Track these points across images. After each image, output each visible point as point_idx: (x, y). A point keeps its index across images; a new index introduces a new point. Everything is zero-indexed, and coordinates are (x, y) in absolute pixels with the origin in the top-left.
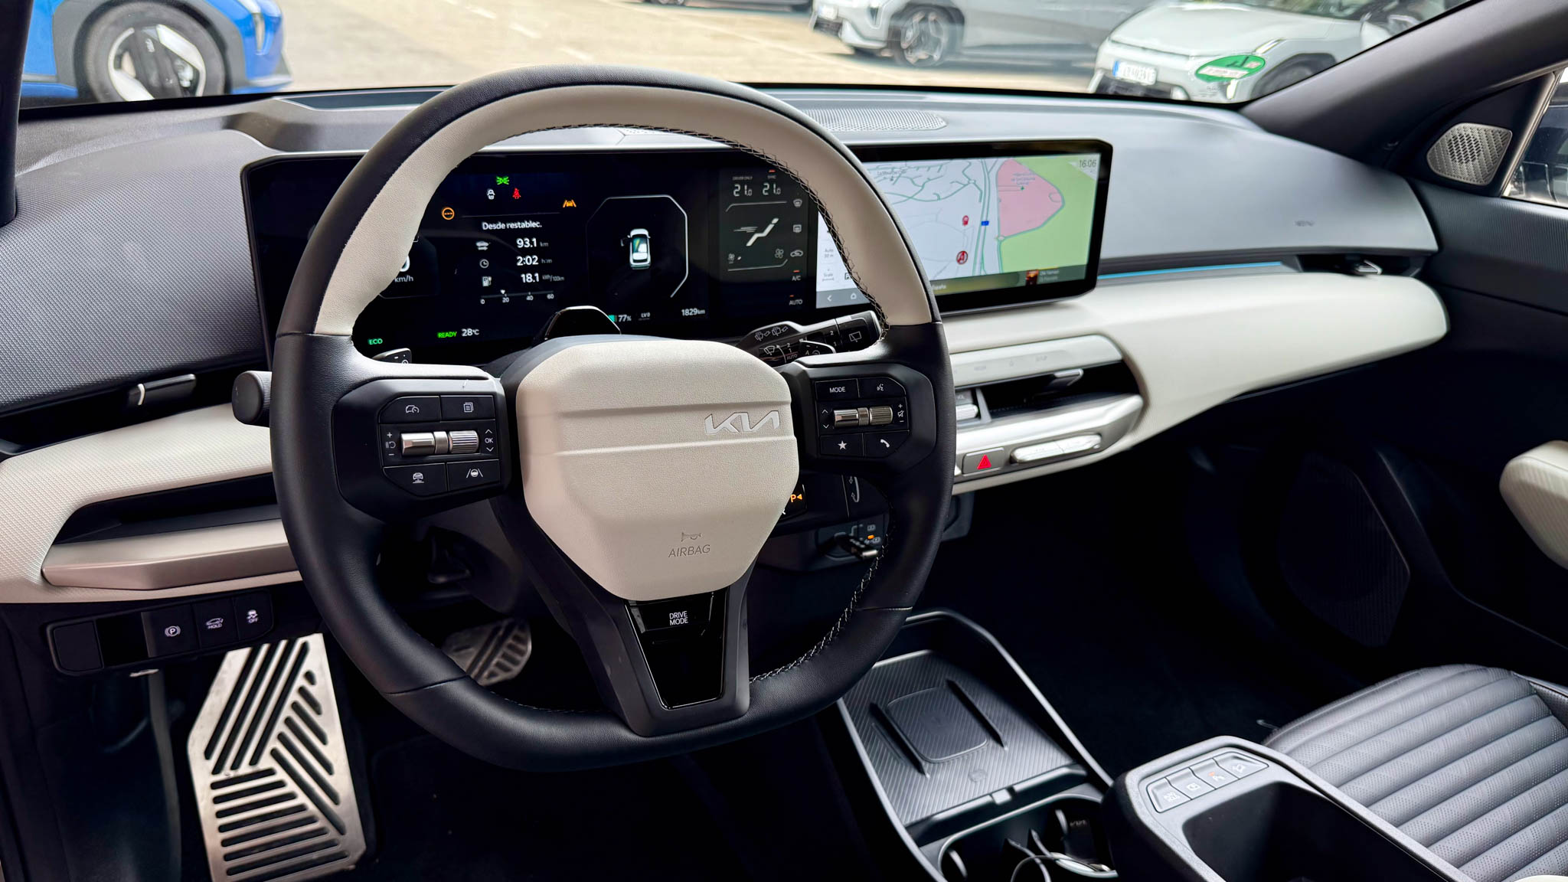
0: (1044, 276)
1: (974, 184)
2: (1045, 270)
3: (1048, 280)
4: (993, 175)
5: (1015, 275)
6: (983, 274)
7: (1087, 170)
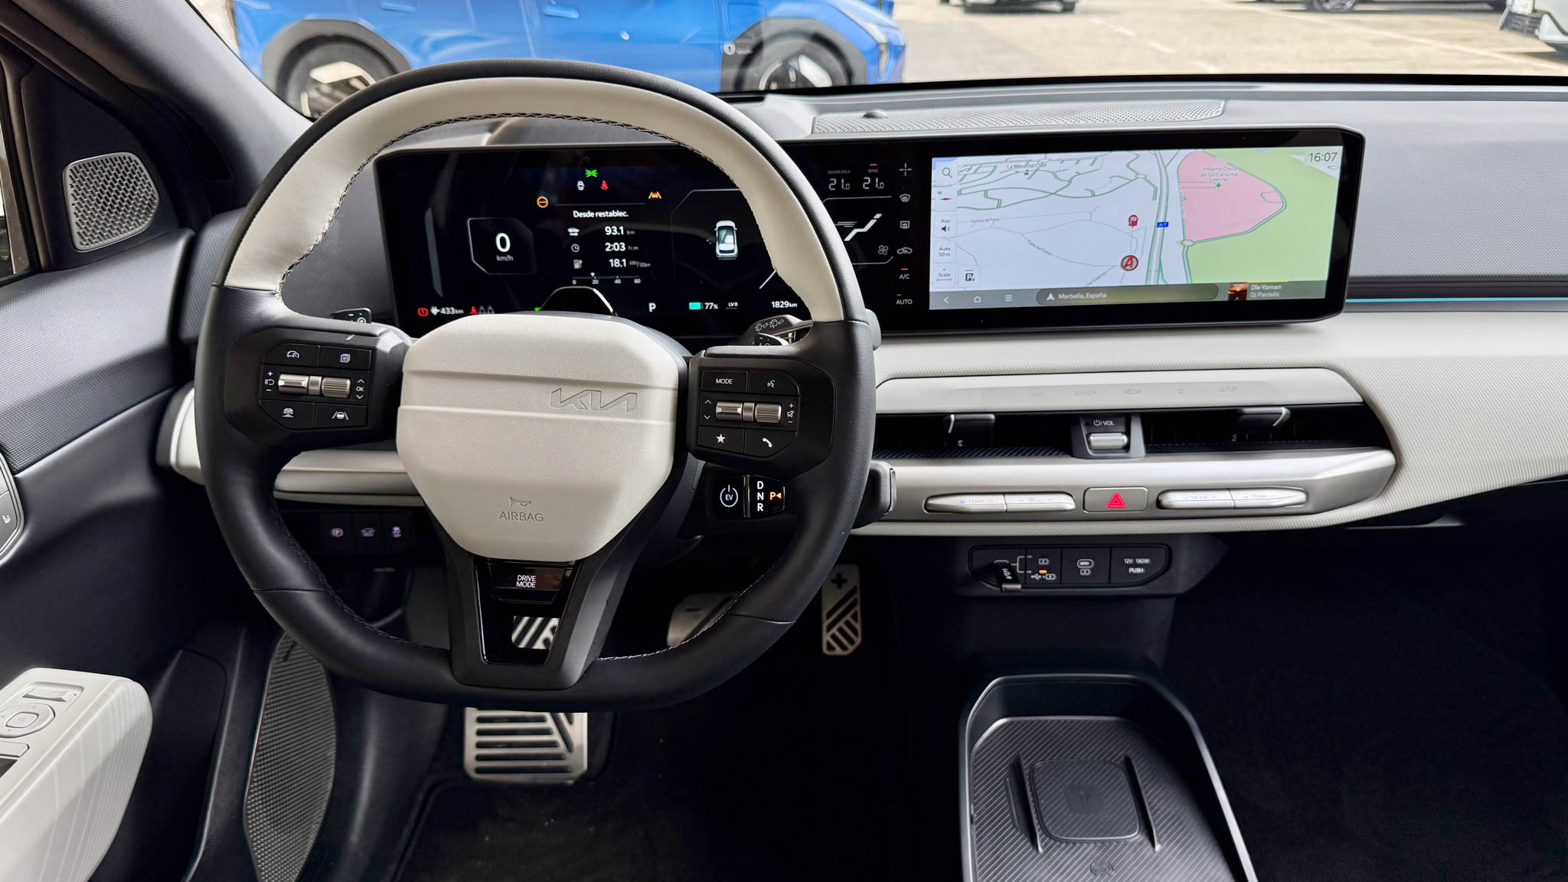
0: (1257, 291)
1: (1145, 178)
2: (1259, 284)
3: (1264, 296)
4: (1172, 169)
5: (1213, 288)
6: (1160, 283)
7: (1321, 166)
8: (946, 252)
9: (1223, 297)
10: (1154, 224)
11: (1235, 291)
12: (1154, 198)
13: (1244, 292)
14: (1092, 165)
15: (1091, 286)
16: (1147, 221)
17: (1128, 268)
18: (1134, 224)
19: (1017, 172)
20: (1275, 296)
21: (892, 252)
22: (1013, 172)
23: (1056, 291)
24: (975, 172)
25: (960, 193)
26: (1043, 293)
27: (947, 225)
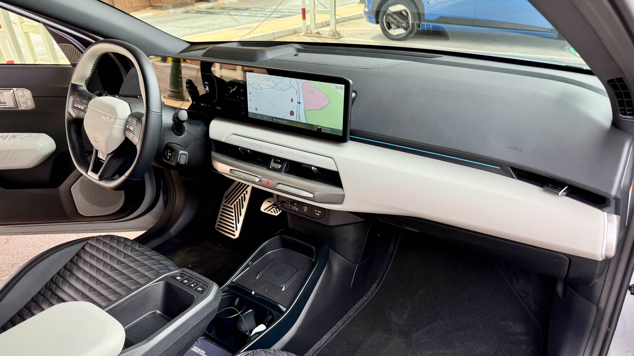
0: (324, 129)
1: (294, 87)
2: (324, 127)
3: (325, 131)
4: (300, 85)
5: (312, 126)
6: (300, 121)
7: (339, 91)
8: (251, 100)
9: (315, 129)
10: (297, 103)
11: (318, 128)
12: (297, 94)
13: (320, 129)
14: (281, 80)
15: (283, 118)
16: (295, 101)
17: (292, 115)
18: (292, 101)
19: (265, 80)
20: (328, 132)
21: (240, 98)
22: (263, 79)
23: (276, 118)
24: (255, 78)
25: (253, 84)
26: (273, 118)
27: (251, 92)
